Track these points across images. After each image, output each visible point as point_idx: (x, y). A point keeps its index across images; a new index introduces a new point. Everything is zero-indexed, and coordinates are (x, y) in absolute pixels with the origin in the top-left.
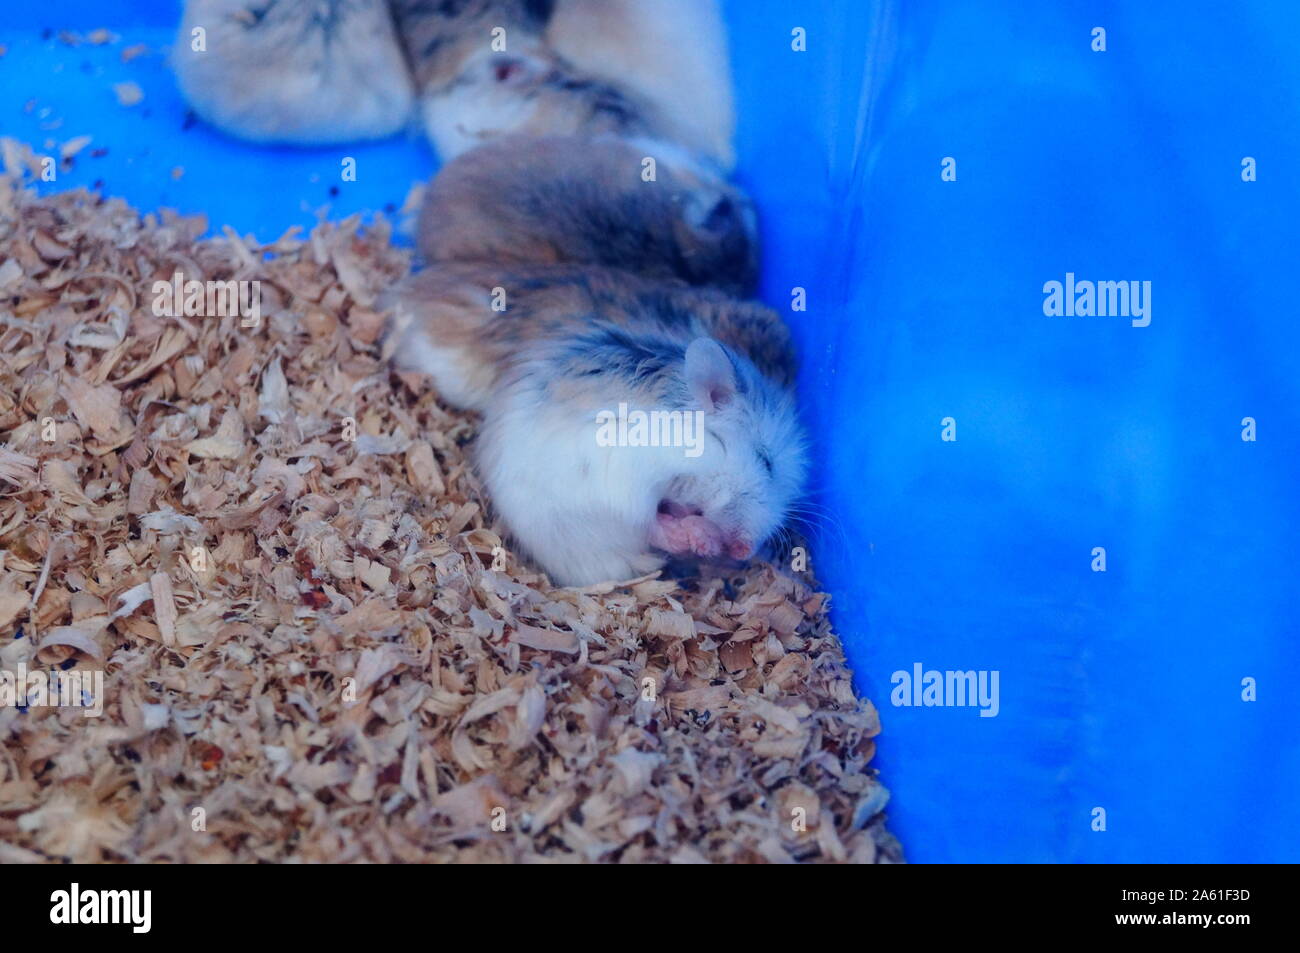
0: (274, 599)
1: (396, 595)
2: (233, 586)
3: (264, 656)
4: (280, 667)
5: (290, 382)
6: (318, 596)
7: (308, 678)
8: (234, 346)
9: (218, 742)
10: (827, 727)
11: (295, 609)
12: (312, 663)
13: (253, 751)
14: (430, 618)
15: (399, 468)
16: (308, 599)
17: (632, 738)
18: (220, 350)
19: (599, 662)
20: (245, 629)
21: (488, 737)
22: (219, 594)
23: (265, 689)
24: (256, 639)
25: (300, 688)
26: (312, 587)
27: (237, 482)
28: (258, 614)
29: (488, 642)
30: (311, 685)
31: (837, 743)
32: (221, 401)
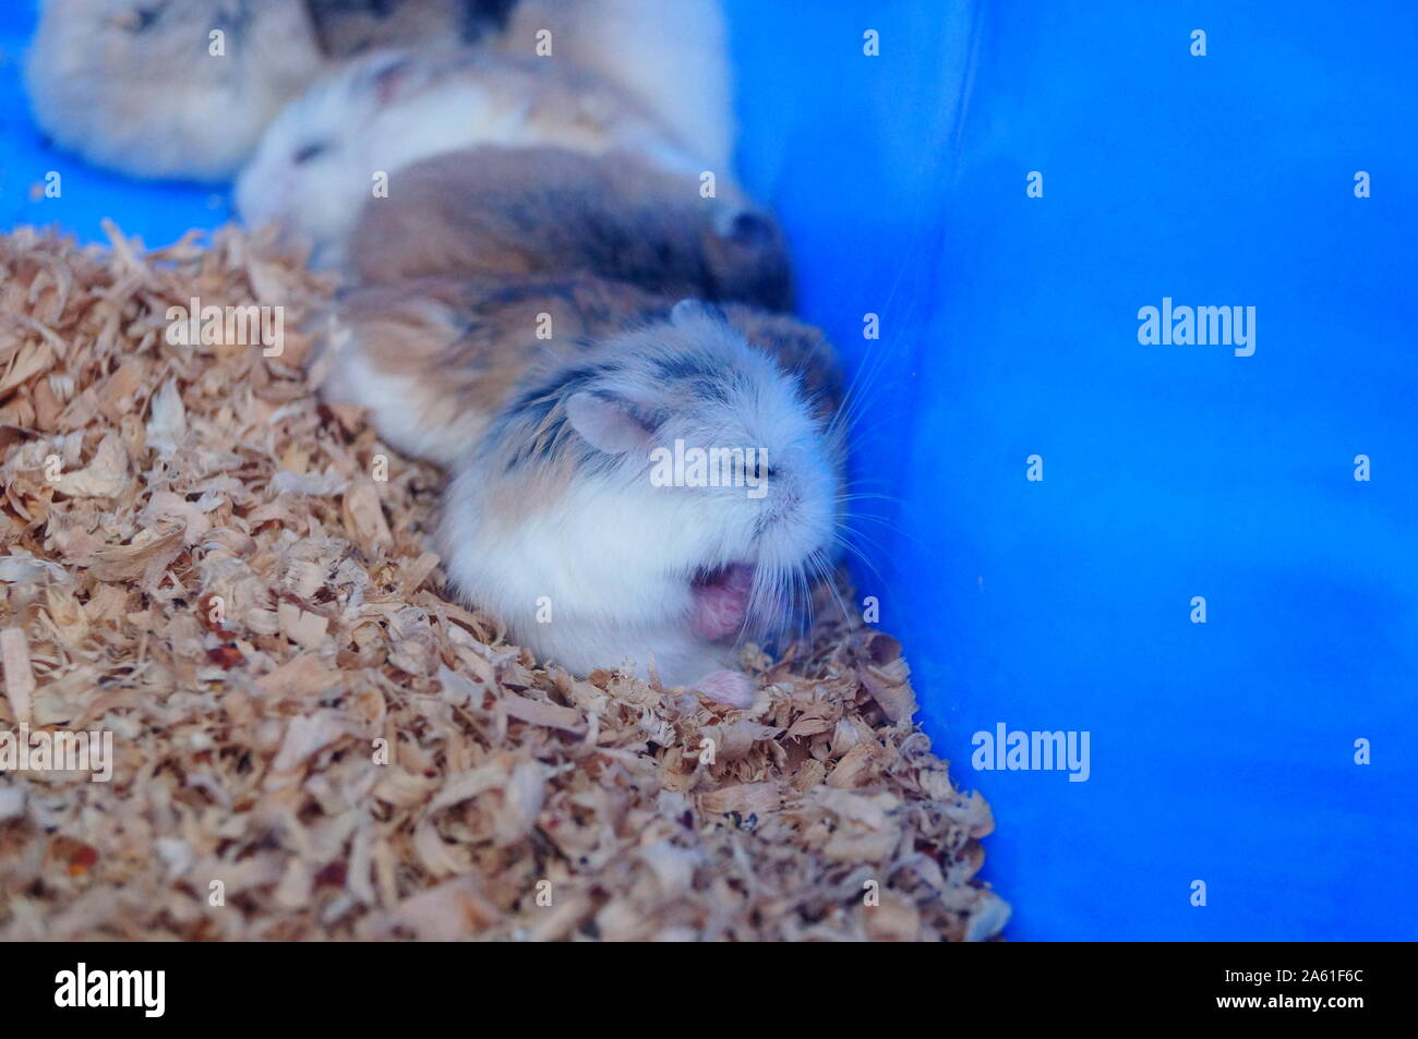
0: (170, 659)
1: (336, 652)
2: (113, 645)
3: (155, 731)
4: (178, 741)
5: (187, 409)
6: (229, 653)
7: (215, 756)
8: (113, 367)
9: (90, 840)
10: (919, 828)
11: (198, 669)
12: (222, 737)
13: (139, 850)
14: (383, 679)
15: (332, 513)
16: (216, 657)
17: (661, 833)
18: (95, 373)
19: (608, 745)
20: (127, 698)
21: (462, 834)
22: (92, 655)
23: (157, 772)
24: (144, 710)
25: (204, 768)
26: (221, 642)
27: (115, 524)
28: (146, 681)
29: (464, 712)
30: (222, 767)
31: (935, 846)
32: (95, 432)
